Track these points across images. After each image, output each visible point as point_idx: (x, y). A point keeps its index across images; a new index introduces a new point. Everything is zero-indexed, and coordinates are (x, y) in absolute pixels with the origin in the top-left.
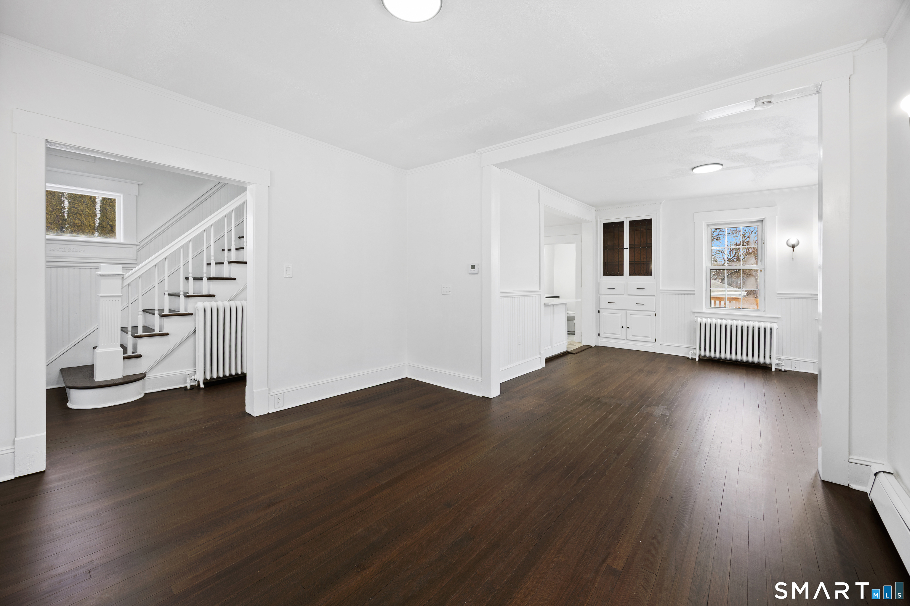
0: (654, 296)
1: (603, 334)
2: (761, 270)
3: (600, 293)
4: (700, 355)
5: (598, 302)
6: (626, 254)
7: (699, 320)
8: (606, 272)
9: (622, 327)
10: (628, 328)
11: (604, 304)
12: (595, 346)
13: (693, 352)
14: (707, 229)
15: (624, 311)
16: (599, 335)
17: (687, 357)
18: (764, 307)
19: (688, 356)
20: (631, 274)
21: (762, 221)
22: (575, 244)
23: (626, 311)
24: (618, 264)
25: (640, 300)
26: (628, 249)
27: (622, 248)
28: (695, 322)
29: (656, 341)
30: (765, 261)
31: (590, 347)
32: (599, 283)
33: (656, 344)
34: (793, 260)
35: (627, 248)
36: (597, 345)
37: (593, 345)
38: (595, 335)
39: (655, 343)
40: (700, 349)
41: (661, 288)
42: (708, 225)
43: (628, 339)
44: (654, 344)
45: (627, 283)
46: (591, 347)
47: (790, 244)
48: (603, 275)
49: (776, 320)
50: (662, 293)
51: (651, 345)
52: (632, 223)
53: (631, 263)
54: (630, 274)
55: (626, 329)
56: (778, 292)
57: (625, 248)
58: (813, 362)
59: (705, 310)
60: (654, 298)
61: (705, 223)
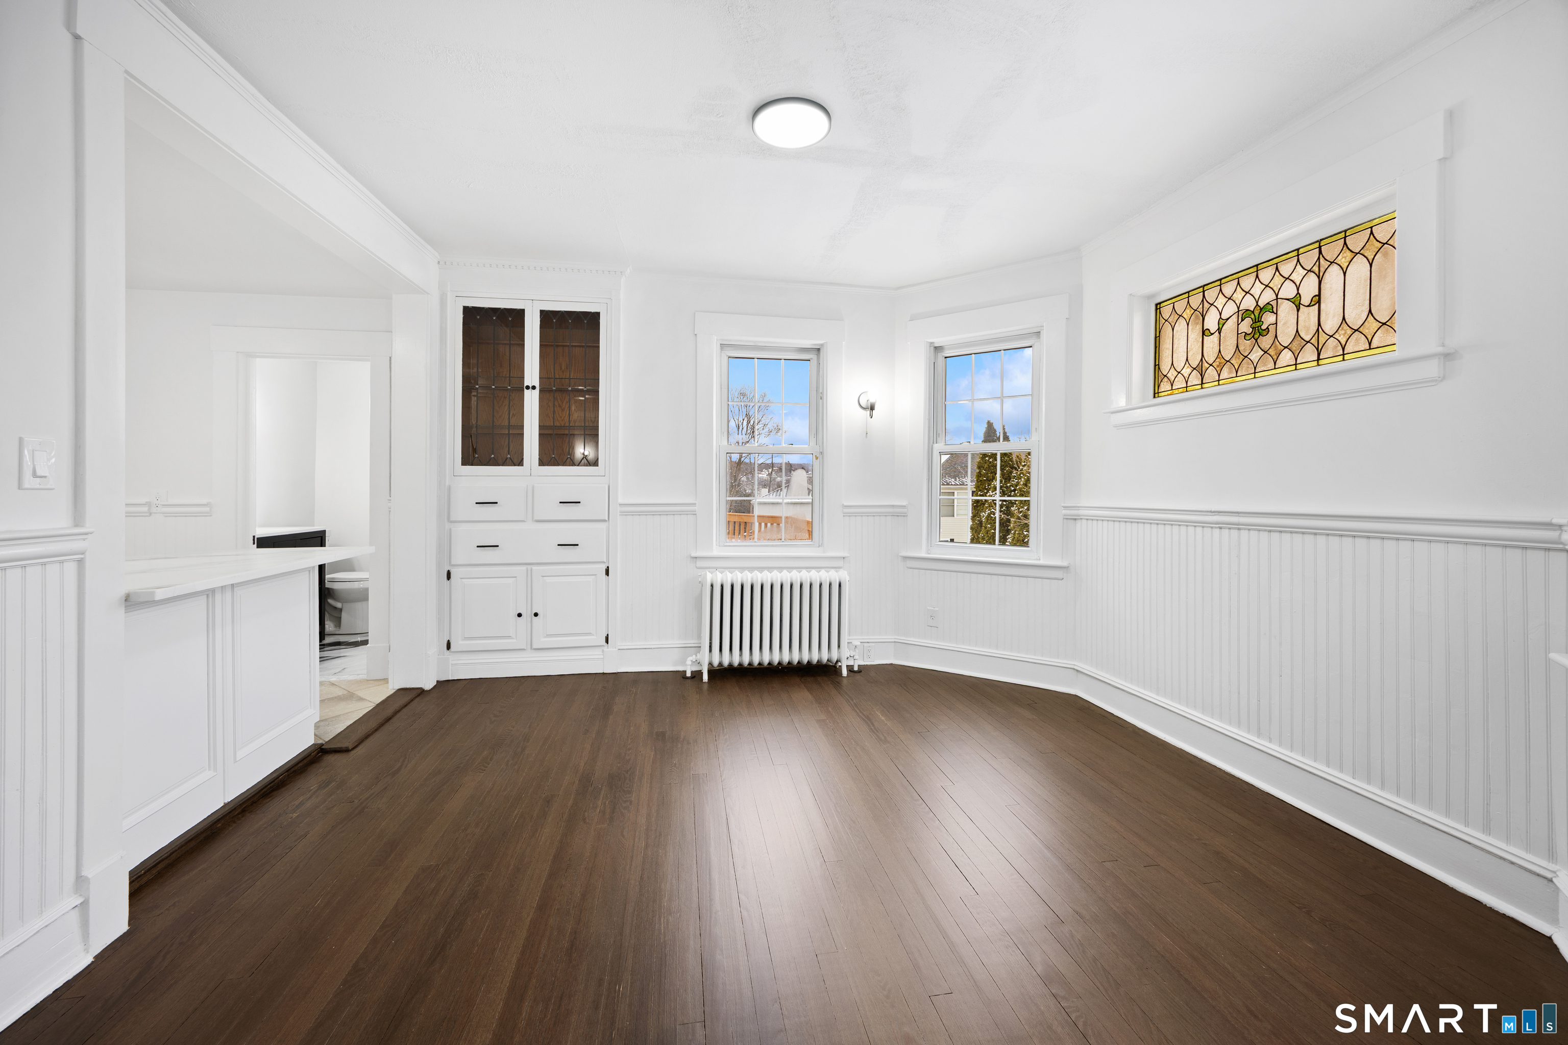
0: (605, 521)
1: (461, 642)
2: (816, 456)
3: (452, 519)
4: (710, 664)
5: (445, 546)
6: (531, 402)
7: (709, 577)
8: (471, 456)
9: (520, 615)
10: (536, 615)
11: (463, 553)
12: (435, 687)
13: (693, 658)
14: (721, 355)
15: (524, 568)
16: (449, 646)
17: (679, 671)
18: (821, 536)
19: (681, 668)
20: (544, 461)
21: (819, 350)
22: (367, 365)
23: (529, 567)
24: (509, 434)
25: (568, 533)
26: (537, 391)
27: (520, 389)
28: (700, 582)
29: (607, 641)
30: (823, 436)
31: (419, 695)
32: (449, 488)
33: (610, 649)
34: (866, 437)
35: (534, 388)
36: (443, 678)
37: (428, 685)
38: (435, 648)
39: (605, 649)
40: (710, 651)
41: (621, 500)
42: (723, 346)
43: (534, 647)
44: (603, 651)
45: (533, 487)
46: (420, 692)
47: (863, 404)
48: (462, 465)
49: (840, 563)
50: (624, 514)
51: (597, 653)
52: (547, 317)
53: (543, 432)
54: (542, 463)
55: (529, 619)
56: (845, 504)
57: (528, 388)
58: (893, 640)
59: (716, 552)
60: (603, 526)
61: (717, 340)
